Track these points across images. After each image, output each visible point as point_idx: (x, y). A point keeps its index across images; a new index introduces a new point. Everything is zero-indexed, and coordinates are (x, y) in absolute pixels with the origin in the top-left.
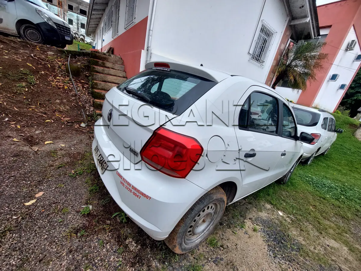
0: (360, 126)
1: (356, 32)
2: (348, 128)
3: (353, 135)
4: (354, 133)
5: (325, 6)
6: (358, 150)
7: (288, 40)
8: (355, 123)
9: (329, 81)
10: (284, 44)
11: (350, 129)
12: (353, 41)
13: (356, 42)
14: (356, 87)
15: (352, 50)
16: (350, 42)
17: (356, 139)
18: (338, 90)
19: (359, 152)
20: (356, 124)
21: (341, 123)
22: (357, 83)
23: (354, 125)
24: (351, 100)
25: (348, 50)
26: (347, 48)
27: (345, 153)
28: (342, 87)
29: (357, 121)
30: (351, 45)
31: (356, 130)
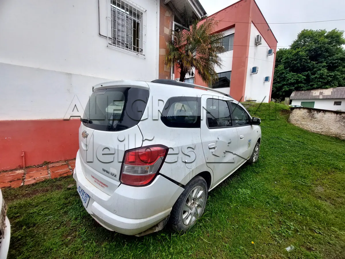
0: (290, 110)
1: (257, 27)
2: (281, 115)
3: (288, 122)
4: (288, 120)
5: (224, 10)
6: (298, 139)
7: (172, 23)
8: (285, 108)
9: (251, 74)
10: (168, 28)
11: (283, 116)
12: (258, 36)
13: (260, 37)
14: (281, 81)
15: (261, 44)
16: (256, 37)
17: (292, 125)
18: (264, 82)
19: (299, 142)
20: (287, 109)
21: (273, 111)
22: (280, 78)
23: (285, 110)
24: (282, 92)
25: (258, 45)
26: (256, 42)
27: (284, 150)
28: (267, 79)
29: (287, 106)
30: (258, 40)
31: (289, 115)
